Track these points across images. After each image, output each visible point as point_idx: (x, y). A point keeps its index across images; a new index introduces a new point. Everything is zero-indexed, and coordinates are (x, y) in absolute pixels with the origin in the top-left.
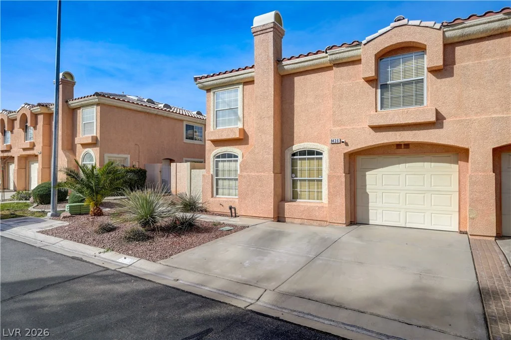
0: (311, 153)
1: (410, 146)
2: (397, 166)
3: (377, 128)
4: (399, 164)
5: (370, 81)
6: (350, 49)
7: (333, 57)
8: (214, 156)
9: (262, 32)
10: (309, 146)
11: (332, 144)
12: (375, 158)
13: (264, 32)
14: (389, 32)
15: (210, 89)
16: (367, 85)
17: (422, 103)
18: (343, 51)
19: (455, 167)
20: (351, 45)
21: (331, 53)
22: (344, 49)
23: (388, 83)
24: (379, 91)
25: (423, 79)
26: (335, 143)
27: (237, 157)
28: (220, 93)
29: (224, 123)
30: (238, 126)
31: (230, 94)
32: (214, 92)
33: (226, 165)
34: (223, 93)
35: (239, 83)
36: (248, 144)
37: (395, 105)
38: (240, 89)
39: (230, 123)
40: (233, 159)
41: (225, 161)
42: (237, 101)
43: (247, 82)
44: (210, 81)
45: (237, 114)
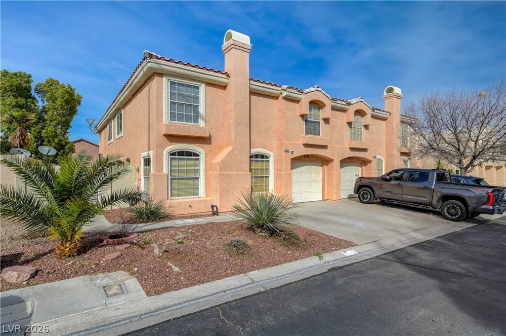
0: (263, 156)
1: (309, 156)
3: (306, 145)
5: (303, 116)
6: (298, 93)
7: (289, 94)
8: (169, 153)
9: (240, 48)
10: (262, 151)
11: (285, 152)
13: (243, 49)
14: (314, 92)
15: (163, 74)
16: (300, 118)
17: (319, 135)
20: (299, 91)
21: (289, 91)
22: (295, 91)
23: (308, 119)
24: (305, 123)
25: (320, 122)
26: (287, 151)
27: (198, 155)
28: (175, 83)
29: (181, 118)
30: (199, 124)
31: (190, 89)
32: (168, 80)
33: (183, 164)
34: (180, 84)
35: (202, 81)
36: (211, 144)
37: (310, 133)
38: (202, 87)
39: (188, 119)
40: (193, 157)
41: (183, 159)
42: (197, 98)
43: (210, 84)
44: (171, 66)
45: (197, 112)
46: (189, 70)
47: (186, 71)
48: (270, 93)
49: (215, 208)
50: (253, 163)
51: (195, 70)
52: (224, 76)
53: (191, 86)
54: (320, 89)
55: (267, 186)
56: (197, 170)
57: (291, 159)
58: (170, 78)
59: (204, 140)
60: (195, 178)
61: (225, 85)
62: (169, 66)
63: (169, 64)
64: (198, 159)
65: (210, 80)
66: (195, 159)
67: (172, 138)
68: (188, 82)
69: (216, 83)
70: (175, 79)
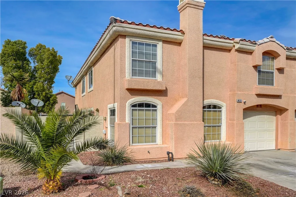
0: (215, 107)
1: (262, 106)
2: (255, 117)
3: (259, 95)
4: (256, 116)
5: (255, 67)
6: (251, 45)
8: (131, 105)
9: (194, 7)
10: (215, 102)
11: (238, 102)
12: (246, 112)
14: (268, 43)
15: (126, 36)
16: (253, 69)
17: (273, 85)
18: (248, 44)
19: (274, 118)
20: (252, 43)
21: (242, 43)
22: (248, 43)
23: (261, 70)
24: (258, 73)
25: (273, 72)
26: (239, 102)
27: (155, 107)
28: (136, 43)
29: (141, 73)
30: (157, 78)
31: (148, 47)
32: (130, 40)
33: (143, 114)
34: (140, 44)
35: (159, 39)
36: (167, 96)
37: (263, 83)
38: (160, 45)
39: (147, 74)
40: (151, 108)
41: (143, 110)
42: (155, 55)
43: (166, 41)
44: (132, 28)
45: (155, 67)
46: (148, 31)
47: (145, 31)
48: (223, 46)
49: (170, 155)
50: (206, 113)
51: (153, 30)
52: (180, 33)
53: (149, 45)
54: (274, 39)
55: (219, 134)
56: (155, 120)
57: (244, 109)
58: (131, 39)
59: (161, 93)
60: (153, 127)
61: (179, 41)
62: (131, 28)
63: (131, 27)
64: (156, 110)
65: (166, 38)
66: (153, 110)
67: (133, 91)
68: (147, 41)
69: (172, 40)
70: (136, 39)
